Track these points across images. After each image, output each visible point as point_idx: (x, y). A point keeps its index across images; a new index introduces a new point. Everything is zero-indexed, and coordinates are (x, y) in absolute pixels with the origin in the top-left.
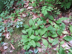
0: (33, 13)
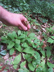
0: (41, 35)
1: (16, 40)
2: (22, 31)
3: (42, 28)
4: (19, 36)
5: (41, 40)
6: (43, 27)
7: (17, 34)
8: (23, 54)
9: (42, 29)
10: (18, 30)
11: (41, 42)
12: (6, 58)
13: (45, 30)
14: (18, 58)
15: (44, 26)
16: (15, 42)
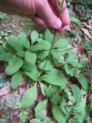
1: (27, 53)
2: (40, 34)
3: (83, 29)
4: (34, 44)
5: (80, 56)
6: (85, 27)
7: (30, 40)
8: (42, 85)
9: (83, 32)
10: (32, 30)
11: (79, 59)
12: (5, 93)
13: (88, 34)
14: (31, 94)
15: (88, 24)
16: (23, 59)
